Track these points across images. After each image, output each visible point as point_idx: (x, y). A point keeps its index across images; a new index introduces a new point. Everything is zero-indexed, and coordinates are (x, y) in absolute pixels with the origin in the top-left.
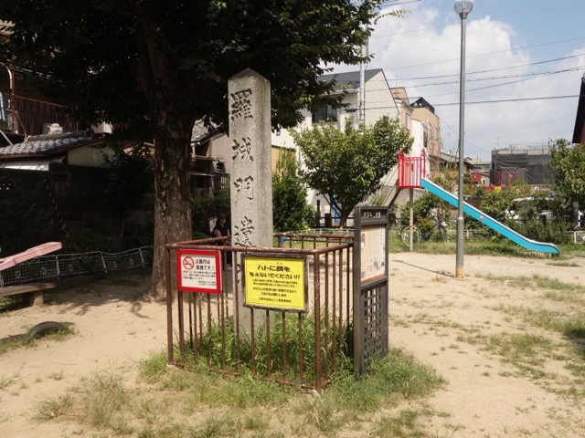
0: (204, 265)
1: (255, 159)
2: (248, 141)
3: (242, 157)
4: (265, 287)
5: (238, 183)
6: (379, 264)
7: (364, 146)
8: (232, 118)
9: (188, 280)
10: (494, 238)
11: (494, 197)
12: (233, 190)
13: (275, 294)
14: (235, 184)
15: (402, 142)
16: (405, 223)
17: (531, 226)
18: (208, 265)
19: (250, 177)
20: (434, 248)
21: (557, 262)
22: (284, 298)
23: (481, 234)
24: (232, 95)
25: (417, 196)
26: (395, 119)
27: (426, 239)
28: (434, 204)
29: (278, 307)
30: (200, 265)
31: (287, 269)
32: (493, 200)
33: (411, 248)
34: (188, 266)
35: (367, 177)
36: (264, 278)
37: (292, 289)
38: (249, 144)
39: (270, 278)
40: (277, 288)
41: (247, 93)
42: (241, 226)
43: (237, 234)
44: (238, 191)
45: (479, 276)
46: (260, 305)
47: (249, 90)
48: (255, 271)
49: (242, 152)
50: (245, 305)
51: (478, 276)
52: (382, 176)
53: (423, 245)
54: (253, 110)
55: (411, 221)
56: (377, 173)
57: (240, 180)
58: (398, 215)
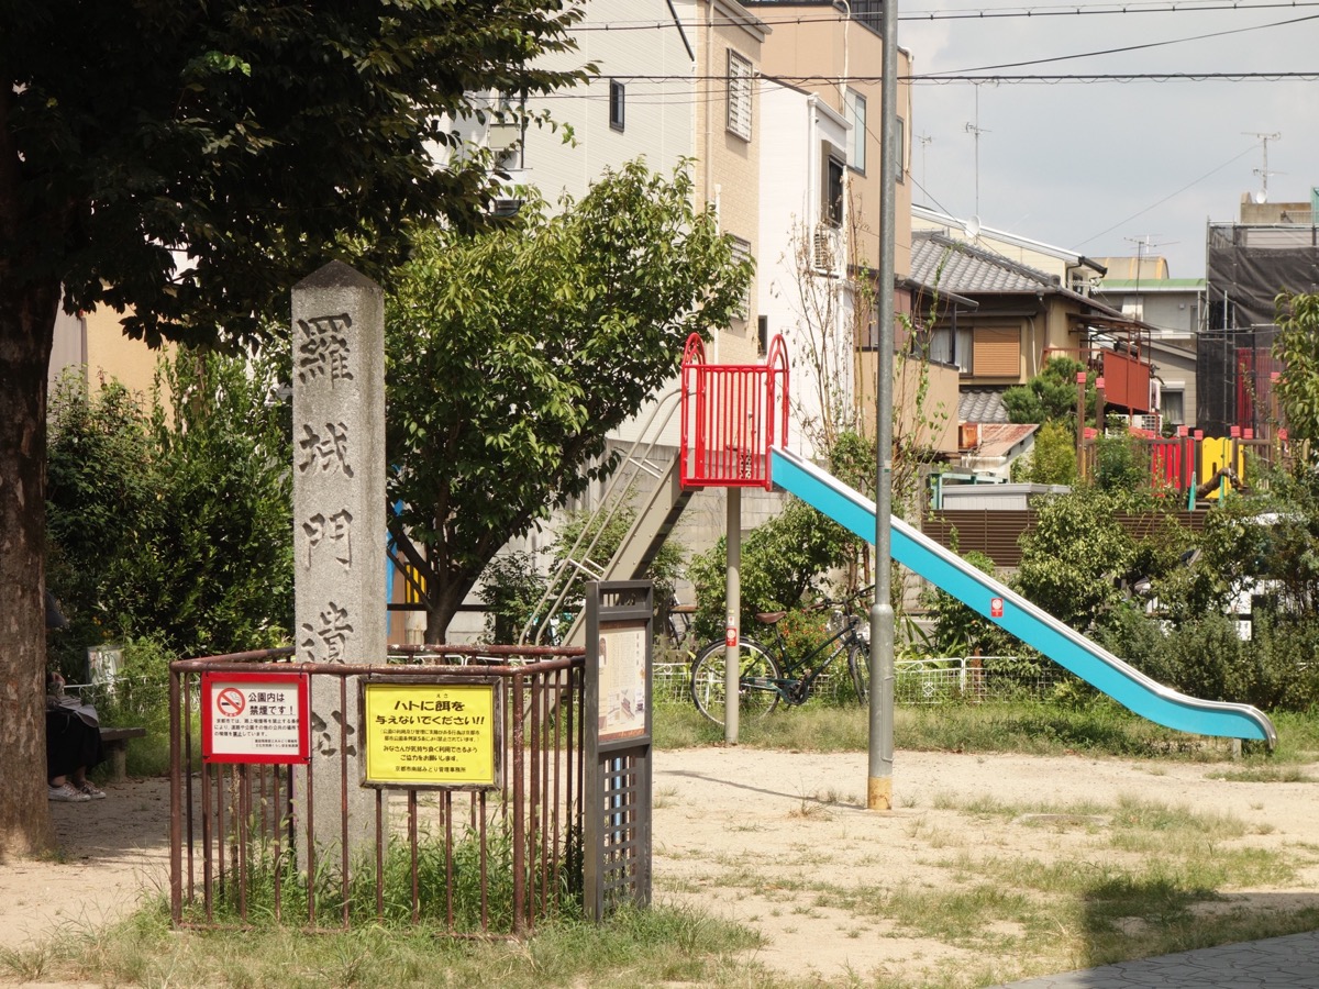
0: (268, 704)
1: (357, 472)
2: (340, 431)
3: (325, 467)
4: (410, 743)
5: (315, 525)
6: (634, 707)
7: (538, 295)
8: (302, 376)
9: (232, 738)
10: (1061, 688)
11: (1064, 521)
12: (301, 540)
13: (432, 758)
14: (306, 526)
15: (703, 277)
16: (709, 630)
17: (1199, 640)
18: (278, 704)
19: (344, 513)
20: (826, 731)
21: (1257, 770)
22: (450, 764)
23: (1015, 674)
24: (301, 322)
25: (760, 510)
26: (669, 179)
27: (796, 694)
28: (834, 548)
29: (439, 782)
30: (260, 704)
31: (458, 706)
32: (1062, 533)
33: (733, 732)
34: (230, 709)
35: (550, 429)
36: (408, 726)
37: (468, 745)
38: (343, 437)
39: (421, 726)
40: (435, 744)
41: (339, 322)
42: (319, 625)
43: (310, 642)
44: (314, 543)
45: (946, 806)
46: (400, 782)
47: (345, 316)
48: (388, 713)
49: (324, 455)
50: (365, 785)
51: (944, 805)
52: (614, 419)
53: (781, 718)
54: (354, 362)
55: (734, 621)
56: (593, 406)
57: (319, 518)
58: (685, 594)
